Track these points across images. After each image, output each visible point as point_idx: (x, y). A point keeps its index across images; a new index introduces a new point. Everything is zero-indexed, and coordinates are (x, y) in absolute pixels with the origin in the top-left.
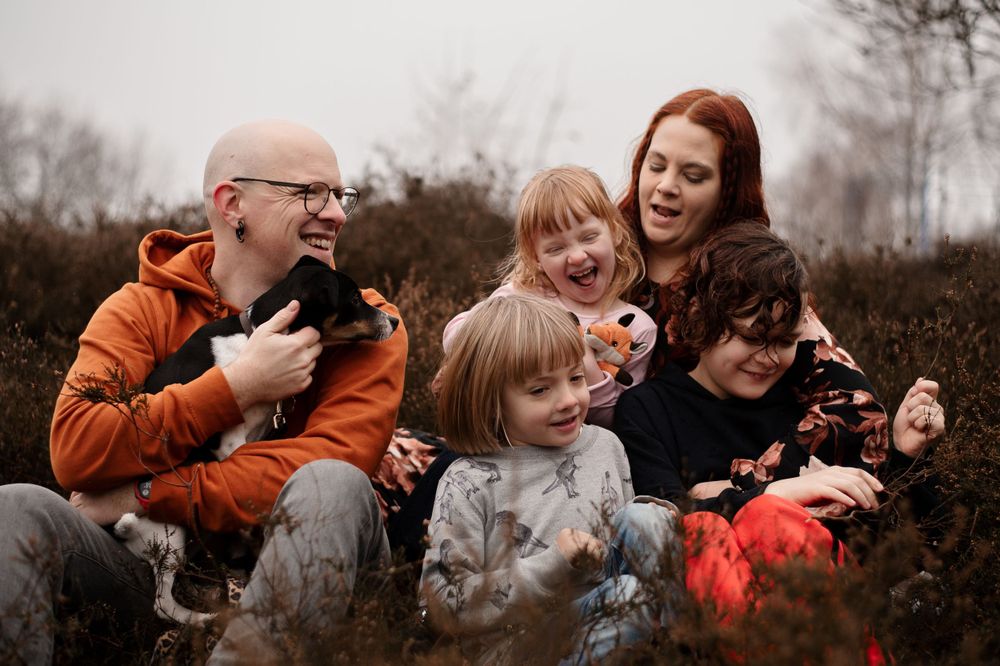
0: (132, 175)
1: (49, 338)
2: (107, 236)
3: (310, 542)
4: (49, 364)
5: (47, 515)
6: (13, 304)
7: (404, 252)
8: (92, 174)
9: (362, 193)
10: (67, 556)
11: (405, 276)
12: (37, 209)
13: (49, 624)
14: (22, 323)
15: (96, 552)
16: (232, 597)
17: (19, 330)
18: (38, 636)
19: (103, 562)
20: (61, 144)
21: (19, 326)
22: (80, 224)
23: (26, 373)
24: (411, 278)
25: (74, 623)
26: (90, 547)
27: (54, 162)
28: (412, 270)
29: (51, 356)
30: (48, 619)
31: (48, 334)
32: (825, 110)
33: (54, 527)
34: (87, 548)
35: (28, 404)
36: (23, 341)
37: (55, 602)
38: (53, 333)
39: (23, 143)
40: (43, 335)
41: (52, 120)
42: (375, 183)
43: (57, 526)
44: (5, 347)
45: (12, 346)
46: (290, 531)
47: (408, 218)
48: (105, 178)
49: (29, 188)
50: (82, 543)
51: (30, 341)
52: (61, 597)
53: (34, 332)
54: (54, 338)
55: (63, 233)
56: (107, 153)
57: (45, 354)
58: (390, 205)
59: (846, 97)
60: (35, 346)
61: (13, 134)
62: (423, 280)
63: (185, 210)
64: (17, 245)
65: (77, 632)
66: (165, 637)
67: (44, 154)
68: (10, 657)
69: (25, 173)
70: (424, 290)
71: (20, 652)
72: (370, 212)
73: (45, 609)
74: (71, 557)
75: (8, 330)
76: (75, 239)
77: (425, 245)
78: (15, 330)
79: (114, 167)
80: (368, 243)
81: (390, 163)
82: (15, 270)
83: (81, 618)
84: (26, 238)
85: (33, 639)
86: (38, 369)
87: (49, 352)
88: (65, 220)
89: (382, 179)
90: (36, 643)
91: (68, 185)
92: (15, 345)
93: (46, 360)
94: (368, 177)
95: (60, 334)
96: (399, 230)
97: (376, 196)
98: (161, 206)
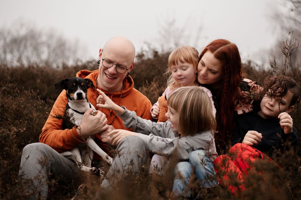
0: (75, 52)
1: (48, 100)
2: (66, 70)
3: (126, 159)
4: (48, 108)
5: (45, 151)
6: (38, 91)
7: (153, 73)
8: (63, 52)
9: (140, 56)
10: (51, 163)
11: (152, 81)
12: (47, 63)
13: (47, 181)
14: (40, 96)
15: (59, 162)
16: (101, 173)
17: (39, 98)
18: (43, 185)
19: (62, 164)
20: (54, 43)
21: (39, 97)
22: (58, 67)
23: (41, 110)
24: (154, 81)
25: (53, 181)
26: (58, 160)
27: (52, 49)
28: (154, 79)
29: (49, 105)
30: (46, 180)
31: (48, 99)
32: (283, 28)
33: (47, 155)
34: (57, 160)
35: (42, 119)
36: (40, 101)
37: (48, 175)
38: (49, 99)
39: (43, 43)
40: (46, 99)
41: (51, 36)
42: (145, 53)
43: (48, 154)
44: (35, 103)
45: (37, 103)
46: (119, 156)
47: (154, 63)
48: (67, 53)
49: (44, 56)
50: (55, 159)
51: (42, 101)
52: (50, 174)
53: (44, 99)
54: (50, 100)
55: (53, 69)
56: (67, 46)
57: (47, 105)
58: (149, 59)
59: (290, 24)
60: (44, 103)
61: (39, 41)
62: (157, 82)
63: (89, 62)
64: (39, 74)
65: (55, 184)
66: (81, 186)
67: (49, 46)
68: (35, 191)
69: (43, 52)
70: (157, 84)
71: (38, 190)
72: (143, 62)
73: (46, 177)
74: (52, 163)
75: (36, 98)
76: (57, 71)
77: (159, 71)
78: (38, 98)
79: (69, 50)
80: (142, 71)
81: (149, 47)
82: (39, 81)
83: (56, 180)
84: (42, 71)
85: (42, 186)
86: (45, 109)
87: (48, 104)
88: (54, 66)
89: (146, 52)
90: (43, 187)
91: (56, 55)
92: (38, 102)
93: (47, 107)
94: (142, 51)
95: (51, 99)
96: (151, 67)
97: (145, 57)
98: (81, 61)
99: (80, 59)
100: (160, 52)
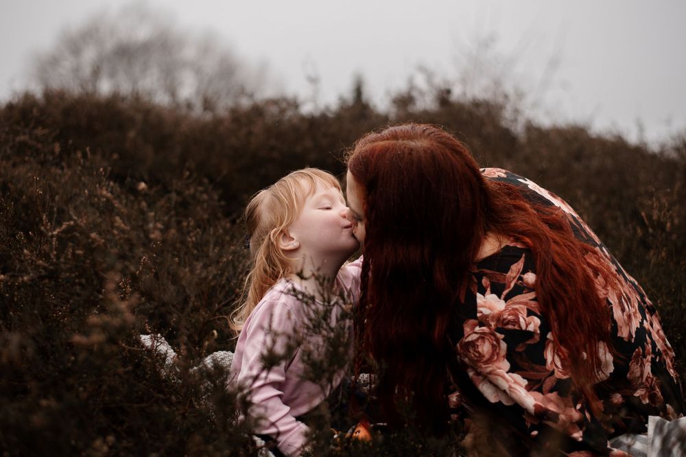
9: (405, 101)
42: (416, 95)
81: (429, 81)
89: (422, 92)
97: (414, 104)
98: (251, 96)
99: (249, 89)
100: (457, 94)
